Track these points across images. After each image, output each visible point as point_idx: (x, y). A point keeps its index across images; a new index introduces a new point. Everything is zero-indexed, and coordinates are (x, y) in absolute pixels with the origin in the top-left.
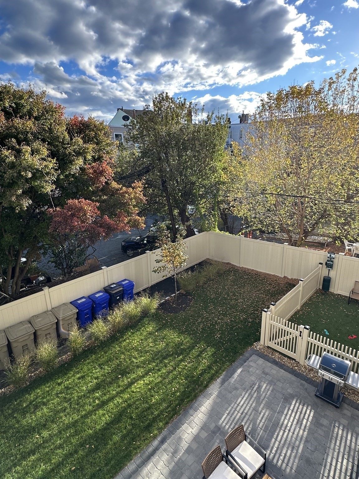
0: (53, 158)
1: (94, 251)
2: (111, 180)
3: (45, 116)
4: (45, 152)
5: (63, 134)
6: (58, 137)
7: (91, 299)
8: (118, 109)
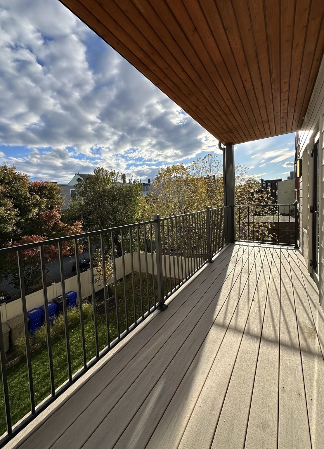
0: (16, 209)
1: (48, 272)
2: (58, 221)
3: (14, 182)
4: (10, 204)
5: (25, 193)
6: (22, 195)
7: (41, 309)
8: (75, 174)
